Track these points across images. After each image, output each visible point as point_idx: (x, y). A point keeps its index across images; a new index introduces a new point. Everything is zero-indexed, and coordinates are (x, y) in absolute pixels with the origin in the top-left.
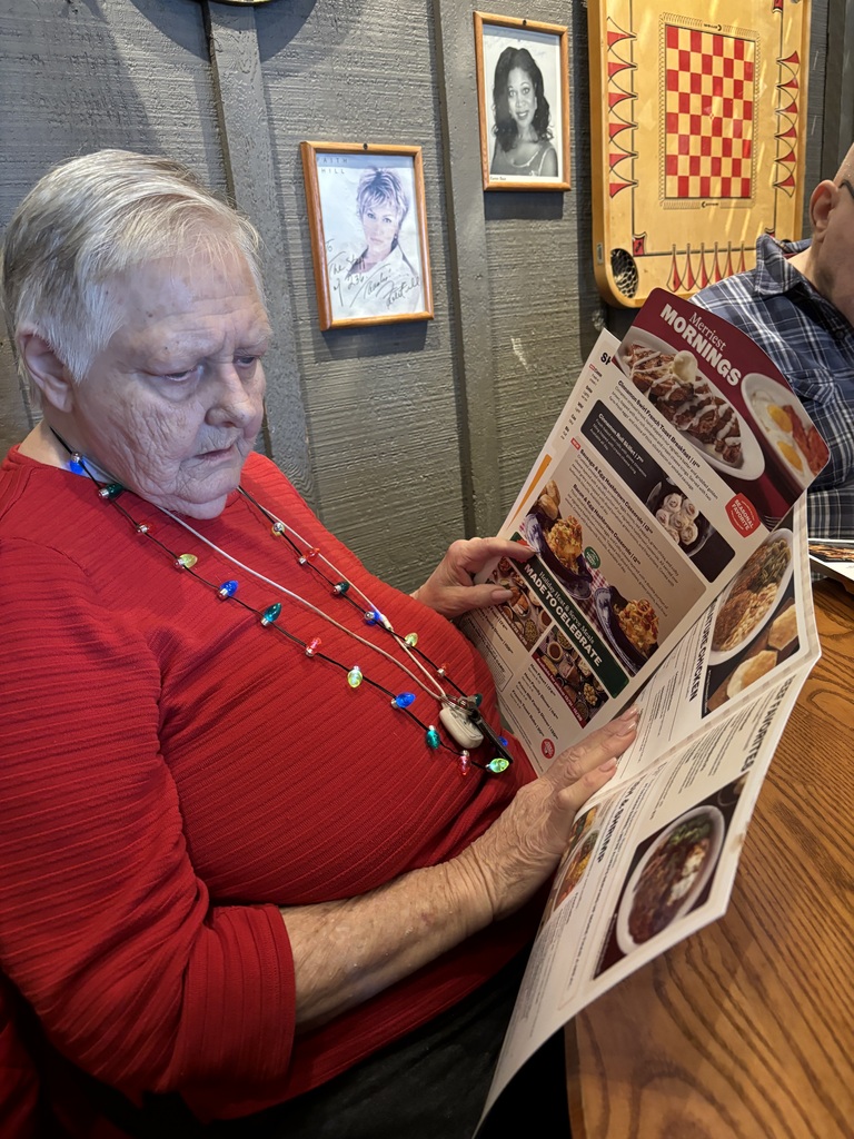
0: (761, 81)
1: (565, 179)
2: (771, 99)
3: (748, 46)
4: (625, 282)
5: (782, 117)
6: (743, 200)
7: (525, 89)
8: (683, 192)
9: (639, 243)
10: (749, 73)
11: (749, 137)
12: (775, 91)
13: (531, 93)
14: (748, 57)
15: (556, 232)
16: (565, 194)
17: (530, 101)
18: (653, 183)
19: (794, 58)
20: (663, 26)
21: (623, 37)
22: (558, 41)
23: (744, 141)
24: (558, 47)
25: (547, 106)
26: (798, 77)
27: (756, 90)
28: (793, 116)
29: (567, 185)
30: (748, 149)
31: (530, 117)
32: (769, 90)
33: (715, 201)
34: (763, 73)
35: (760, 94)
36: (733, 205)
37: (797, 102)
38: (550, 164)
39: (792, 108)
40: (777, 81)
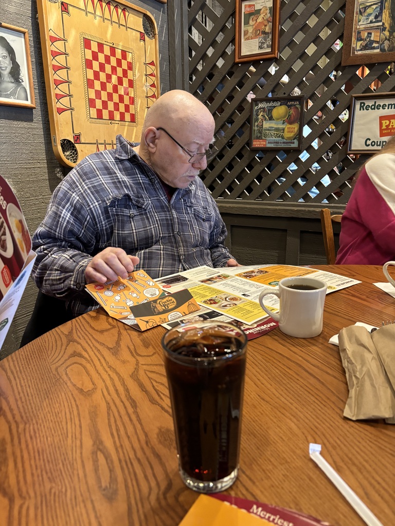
0: (137, 71)
1: (32, 103)
2: (142, 80)
3: (129, 55)
4: (71, 155)
5: (148, 89)
6: (131, 123)
7: (4, 56)
8: (100, 116)
9: (77, 138)
10: (130, 67)
11: (132, 96)
12: (144, 77)
13: (8, 58)
14: (129, 59)
15: (29, 128)
16: (34, 110)
17: (7, 62)
18: (82, 111)
19: (152, 63)
20: (82, 38)
21: (60, 40)
22: (23, 36)
23: (130, 97)
24: (23, 39)
25: (18, 66)
26: (155, 72)
27: (134, 75)
28: (154, 89)
29: (33, 106)
30: (132, 100)
31: (8, 70)
32: (141, 76)
33: (117, 122)
34: (137, 68)
35: (137, 77)
36: (127, 125)
37: (155, 83)
38: (23, 95)
39: (153, 85)
40: (145, 73)
